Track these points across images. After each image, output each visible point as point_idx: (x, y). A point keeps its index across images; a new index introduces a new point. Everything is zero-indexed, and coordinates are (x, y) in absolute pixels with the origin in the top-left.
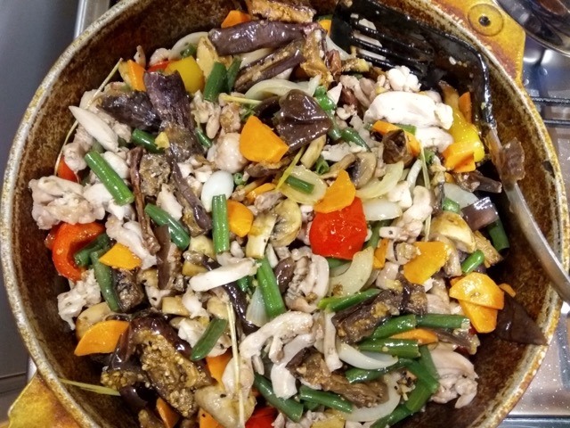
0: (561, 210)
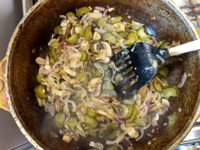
0: (29, 14)
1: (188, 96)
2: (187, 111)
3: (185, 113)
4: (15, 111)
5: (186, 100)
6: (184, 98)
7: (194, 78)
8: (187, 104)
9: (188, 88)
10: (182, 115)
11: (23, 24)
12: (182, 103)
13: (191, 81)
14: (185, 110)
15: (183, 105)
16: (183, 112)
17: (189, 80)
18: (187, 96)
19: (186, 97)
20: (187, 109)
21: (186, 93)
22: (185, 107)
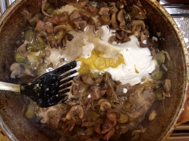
4: (186, 72)
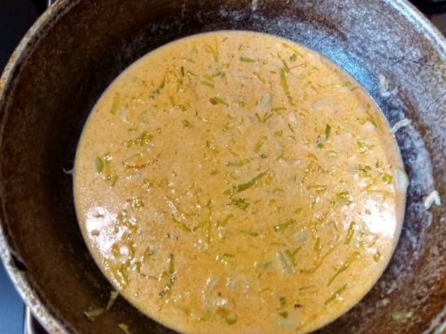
1: (385, 39)
2: (417, 55)
3: (417, 60)
5: (390, 48)
6: (382, 52)
7: (362, 9)
8: (402, 49)
9: (370, 32)
10: (417, 69)
11: (14, 253)
12: (390, 58)
13: (362, 19)
14: (410, 60)
15: (396, 58)
16: (412, 63)
17: (357, 22)
18: (385, 42)
19: (382, 46)
20: (412, 54)
21: (375, 43)
22: (403, 58)
